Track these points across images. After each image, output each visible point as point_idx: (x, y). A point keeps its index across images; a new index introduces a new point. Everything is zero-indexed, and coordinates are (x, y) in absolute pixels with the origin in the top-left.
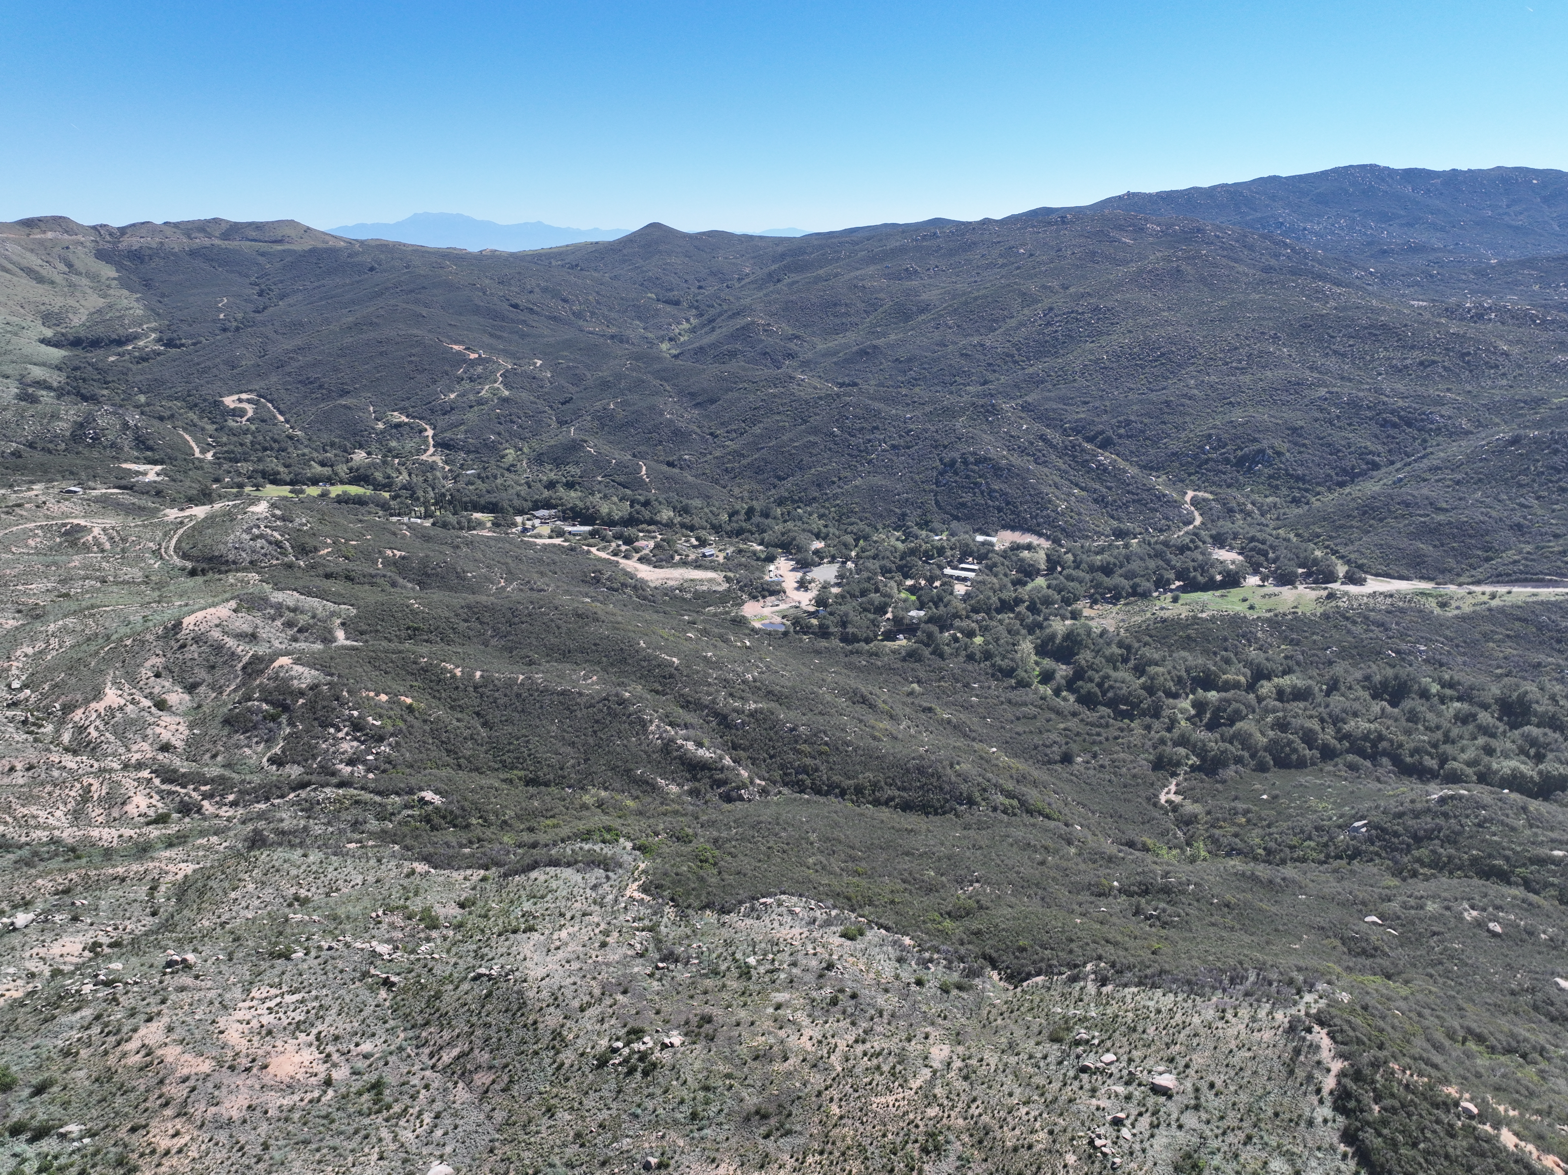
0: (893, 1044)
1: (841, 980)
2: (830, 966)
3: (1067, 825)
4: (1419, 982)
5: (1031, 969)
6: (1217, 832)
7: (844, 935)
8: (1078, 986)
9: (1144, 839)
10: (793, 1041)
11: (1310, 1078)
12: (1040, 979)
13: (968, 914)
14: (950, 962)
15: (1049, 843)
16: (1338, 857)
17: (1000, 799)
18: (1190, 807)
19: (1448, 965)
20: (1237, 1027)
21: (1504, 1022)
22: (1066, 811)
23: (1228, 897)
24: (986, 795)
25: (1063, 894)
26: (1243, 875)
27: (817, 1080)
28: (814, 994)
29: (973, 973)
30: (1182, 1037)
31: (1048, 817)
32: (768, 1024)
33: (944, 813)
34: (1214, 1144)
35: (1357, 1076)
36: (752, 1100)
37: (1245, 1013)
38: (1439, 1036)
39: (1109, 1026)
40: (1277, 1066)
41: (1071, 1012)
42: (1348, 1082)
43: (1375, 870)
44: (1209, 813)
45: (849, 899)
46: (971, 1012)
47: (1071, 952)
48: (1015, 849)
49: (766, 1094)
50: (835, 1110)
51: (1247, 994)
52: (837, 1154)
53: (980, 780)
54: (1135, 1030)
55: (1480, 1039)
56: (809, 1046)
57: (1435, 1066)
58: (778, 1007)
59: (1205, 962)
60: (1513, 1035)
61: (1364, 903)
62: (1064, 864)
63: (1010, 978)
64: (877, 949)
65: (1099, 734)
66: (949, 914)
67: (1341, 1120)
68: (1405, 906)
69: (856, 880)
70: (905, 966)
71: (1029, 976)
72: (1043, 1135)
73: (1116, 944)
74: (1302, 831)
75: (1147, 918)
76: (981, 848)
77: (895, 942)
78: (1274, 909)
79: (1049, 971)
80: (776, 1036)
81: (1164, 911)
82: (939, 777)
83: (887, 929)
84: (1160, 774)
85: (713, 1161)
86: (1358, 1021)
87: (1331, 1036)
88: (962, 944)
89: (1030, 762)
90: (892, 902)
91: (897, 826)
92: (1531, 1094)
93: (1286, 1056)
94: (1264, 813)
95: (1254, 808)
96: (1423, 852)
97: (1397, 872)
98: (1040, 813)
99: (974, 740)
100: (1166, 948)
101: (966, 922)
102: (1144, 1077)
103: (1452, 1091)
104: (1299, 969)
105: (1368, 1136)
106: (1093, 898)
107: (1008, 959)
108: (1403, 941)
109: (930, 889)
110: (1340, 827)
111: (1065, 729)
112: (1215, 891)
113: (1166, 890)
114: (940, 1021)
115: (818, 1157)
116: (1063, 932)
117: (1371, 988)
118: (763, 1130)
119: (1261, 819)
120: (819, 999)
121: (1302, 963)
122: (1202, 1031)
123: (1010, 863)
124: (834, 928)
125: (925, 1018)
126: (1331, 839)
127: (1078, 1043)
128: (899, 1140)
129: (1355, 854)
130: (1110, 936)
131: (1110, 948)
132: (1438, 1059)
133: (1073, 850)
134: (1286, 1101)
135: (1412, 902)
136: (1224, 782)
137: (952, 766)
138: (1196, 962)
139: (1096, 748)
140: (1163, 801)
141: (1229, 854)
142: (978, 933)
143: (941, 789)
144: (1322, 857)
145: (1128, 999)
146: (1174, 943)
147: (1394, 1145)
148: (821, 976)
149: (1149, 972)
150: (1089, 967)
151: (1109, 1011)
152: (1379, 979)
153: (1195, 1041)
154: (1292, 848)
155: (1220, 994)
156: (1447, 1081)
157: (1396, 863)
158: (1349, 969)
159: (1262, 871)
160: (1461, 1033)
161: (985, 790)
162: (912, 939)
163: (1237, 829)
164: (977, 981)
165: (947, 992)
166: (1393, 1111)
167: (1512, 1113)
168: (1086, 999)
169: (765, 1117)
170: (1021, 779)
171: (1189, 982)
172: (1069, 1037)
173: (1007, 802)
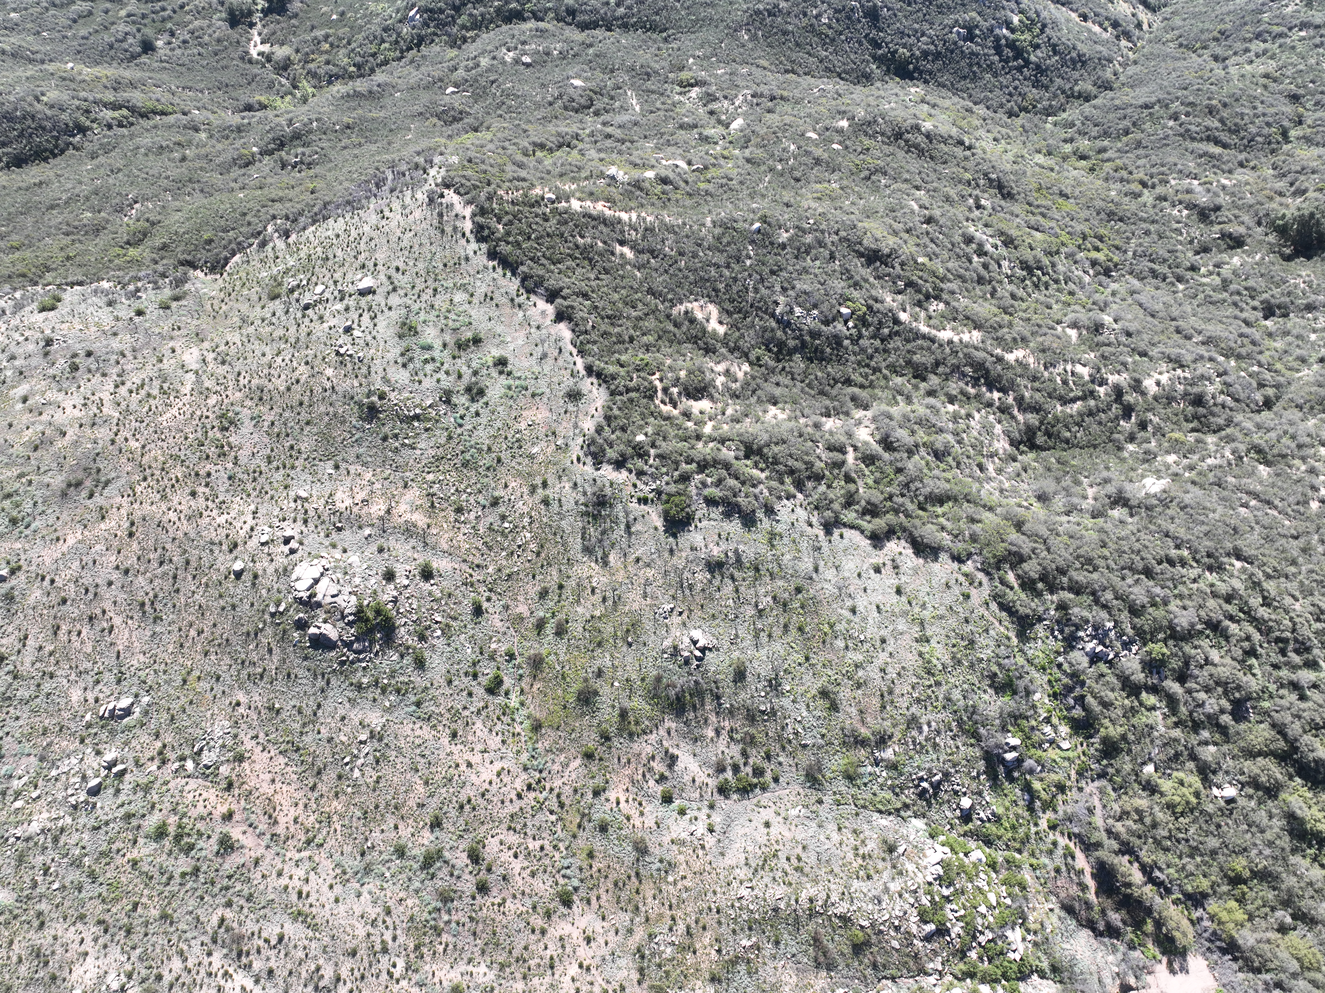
0: (150, 371)
1: (68, 348)
2: (49, 342)
3: (185, 114)
4: (496, 124)
5: (225, 253)
6: (312, 66)
7: (43, 309)
8: (269, 248)
9: (258, 98)
10: (59, 417)
11: (455, 229)
12: (237, 258)
13: (145, 235)
14: (155, 283)
15: (178, 138)
16: (409, 49)
17: (108, 114)
18: (281, 52)
19: (509, 102)
20: (396, 217)
21: (551, 128)
22: (176, 100)
23: (346, 120)
24: (93, 116)
25: (216, 179)
26: (348, 95)
27: (103, 433)
28: (51, 372)
29: (180, 282)
30: (362, 247)
31: (163, 113)
32: (26, 418)
33: (62, 152)
34: (415, 307)
35: (482, 211)
36: (58, 481)
37: (396, 205)
38: (519, 157)
39: (308, 266)
40: (433, 232)
41: (275, 270)
42: (479, 219)
43: (438, 48)
44: (297, 51)
45: (24, 275)
46: (197, 313)
47: (249, 224)
48: (151, 157)
49: (66, 468)
50: (133, 444)
51: (392, 191)
52: (157, 473)
53: (77, 102)
54: (327, 259)
55: (542, 146)
56: (77, 413)
57: (524, 180)
58: (25, 400)
59: (352, 180)
60: (559, 134)
61: (441, 80)
62: (203, 151)
63: (213, 270)
64: (83, 305)
65: (164, 9)
66: (128, 243)
67: (484, 246)
68: (468, 70)
69: (17, 255)
70: (118, 306)
71: (227, 261)
72: (303, 368)
73: (280, 200)
74: (375, 37)
75: (294, 167)
76: (119, 170)
77: (96, 291)
78: (382, 114)
79: (241, 248)
80: (41, 423)
81: (303, 154)
82: (33, 118)
83: (80, 284)
84: (240, 28)
85: (58, 539)
86: (469, 173)
87: (457, 192)
88: (156, 263)
89: (115, 64)
90: (68, 258)
91: (23, 185)
92: (579, 169)
93: (435, 223)
94: (340, 32)
95: (331, 31)
96: (463, 19)
97: (453, 44)
98: (155, 113)
99: (43, 62)
100: (319, 184)
101: (148, 242)
102: (351, 289)
103: (538, 191)
104: (418, 154)
105: (504, 248)
106: (243, 171)
107: (202, 256)
108: (476, 98)
109: (97, 230)
110: (400, 21)
111: (129, 15)
112: (334, 119)
113: (297, 136)
114: (176, 333)
115: (144, 484)
116: (234, 210)
117: (468, 143)
118: (84, 494)
119: (341, 39)
120: (58, 373)
121: (419, 149)
122: (375, 234)
123: (155, 171)
124: (28, 309)
125: (163, 338)
126: (399, 35)
127: (292, 291)
128: (199, 435)
129: (419, 41)
130: (273, 196)
131: (277, 205)
132: (523, 174)
133: (203, 135)
134: (447, 253)
135: (471, 64)
136: (296, 16)
137: (39, 101)
138: (346, 184)
139: (169, 25)
140: (255, 56)
141: (330, 83)
142: (164, 247)
143: (44, 129)
144: (398, 54)
145: (312, 238)
146: (324, 177)
147: (518, 244)
148: (46, 354)
149: (316, 209)
150: (270, 228)
151: (303, 254)
152: (471, 135)
153: (373, 244)
154: (374, 55)
155: (373, 200)
156: (533, 186)
157: (449, 35)
158: (450, 137)
159: (361, 85)
160: (531, 148)
161: (87, 111)
162: (109, 280)
163: (325, 57)
164: (187, 286)
165: (168, 308)
166: (510, 223)
167: (574, 187)
168: (280, 254)
169: (78, 484)
170: (117, 86)
171: (348, 203)
172: (283, 290)
173: (116, 114)
